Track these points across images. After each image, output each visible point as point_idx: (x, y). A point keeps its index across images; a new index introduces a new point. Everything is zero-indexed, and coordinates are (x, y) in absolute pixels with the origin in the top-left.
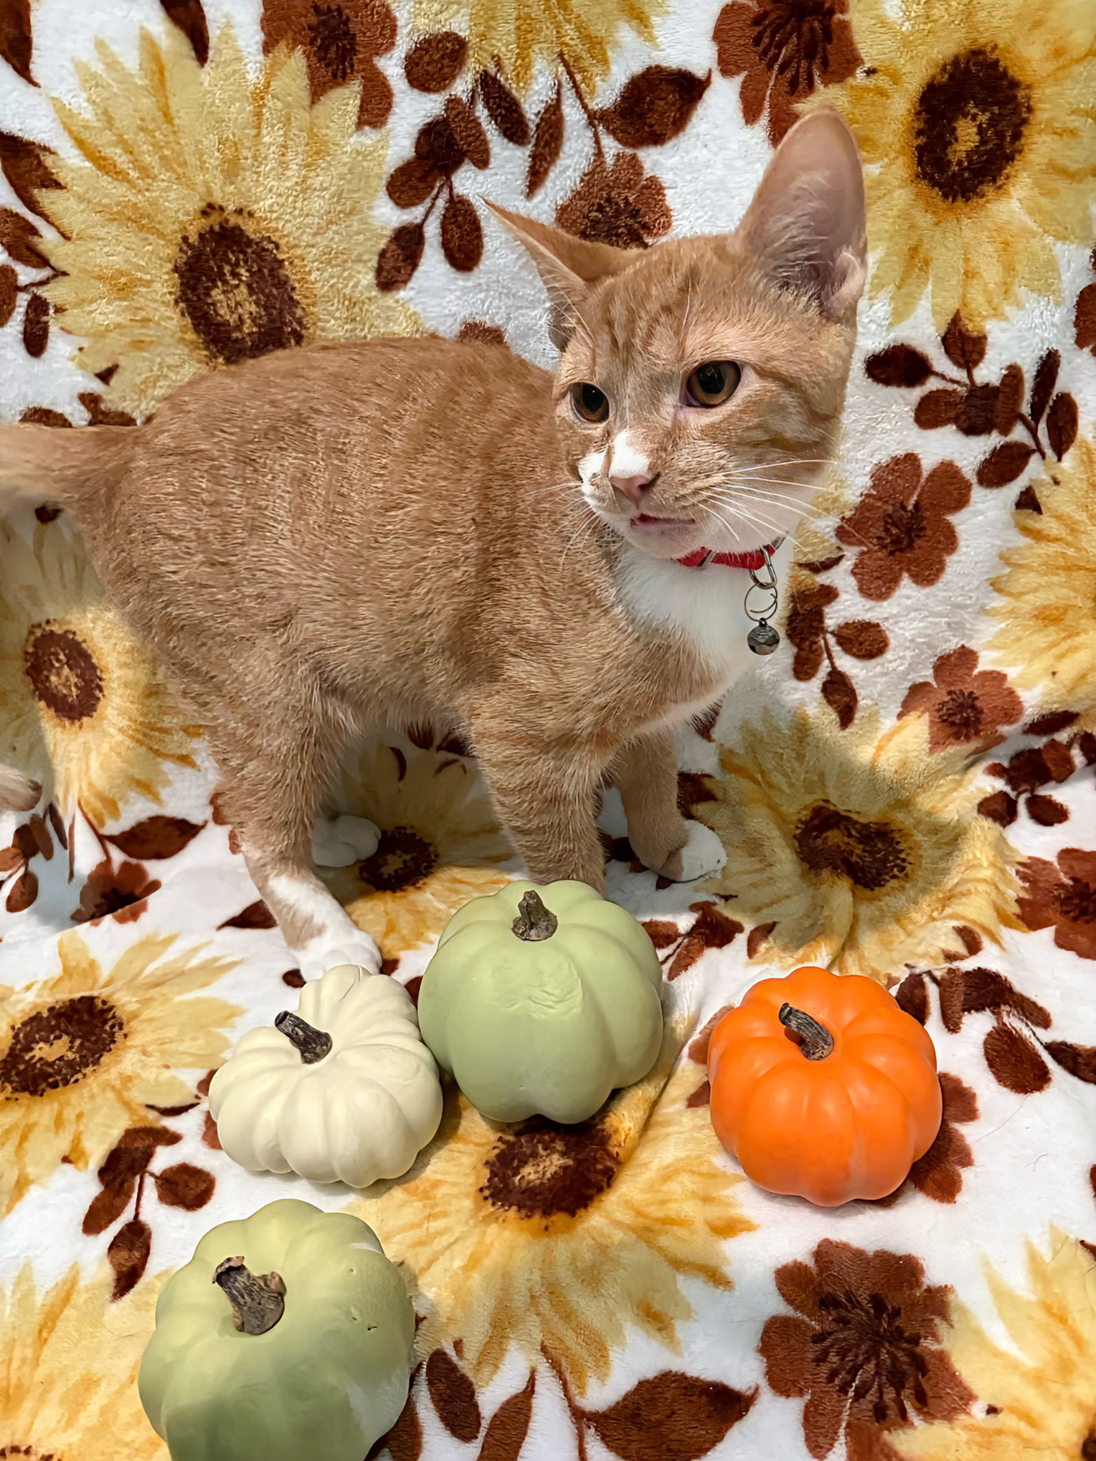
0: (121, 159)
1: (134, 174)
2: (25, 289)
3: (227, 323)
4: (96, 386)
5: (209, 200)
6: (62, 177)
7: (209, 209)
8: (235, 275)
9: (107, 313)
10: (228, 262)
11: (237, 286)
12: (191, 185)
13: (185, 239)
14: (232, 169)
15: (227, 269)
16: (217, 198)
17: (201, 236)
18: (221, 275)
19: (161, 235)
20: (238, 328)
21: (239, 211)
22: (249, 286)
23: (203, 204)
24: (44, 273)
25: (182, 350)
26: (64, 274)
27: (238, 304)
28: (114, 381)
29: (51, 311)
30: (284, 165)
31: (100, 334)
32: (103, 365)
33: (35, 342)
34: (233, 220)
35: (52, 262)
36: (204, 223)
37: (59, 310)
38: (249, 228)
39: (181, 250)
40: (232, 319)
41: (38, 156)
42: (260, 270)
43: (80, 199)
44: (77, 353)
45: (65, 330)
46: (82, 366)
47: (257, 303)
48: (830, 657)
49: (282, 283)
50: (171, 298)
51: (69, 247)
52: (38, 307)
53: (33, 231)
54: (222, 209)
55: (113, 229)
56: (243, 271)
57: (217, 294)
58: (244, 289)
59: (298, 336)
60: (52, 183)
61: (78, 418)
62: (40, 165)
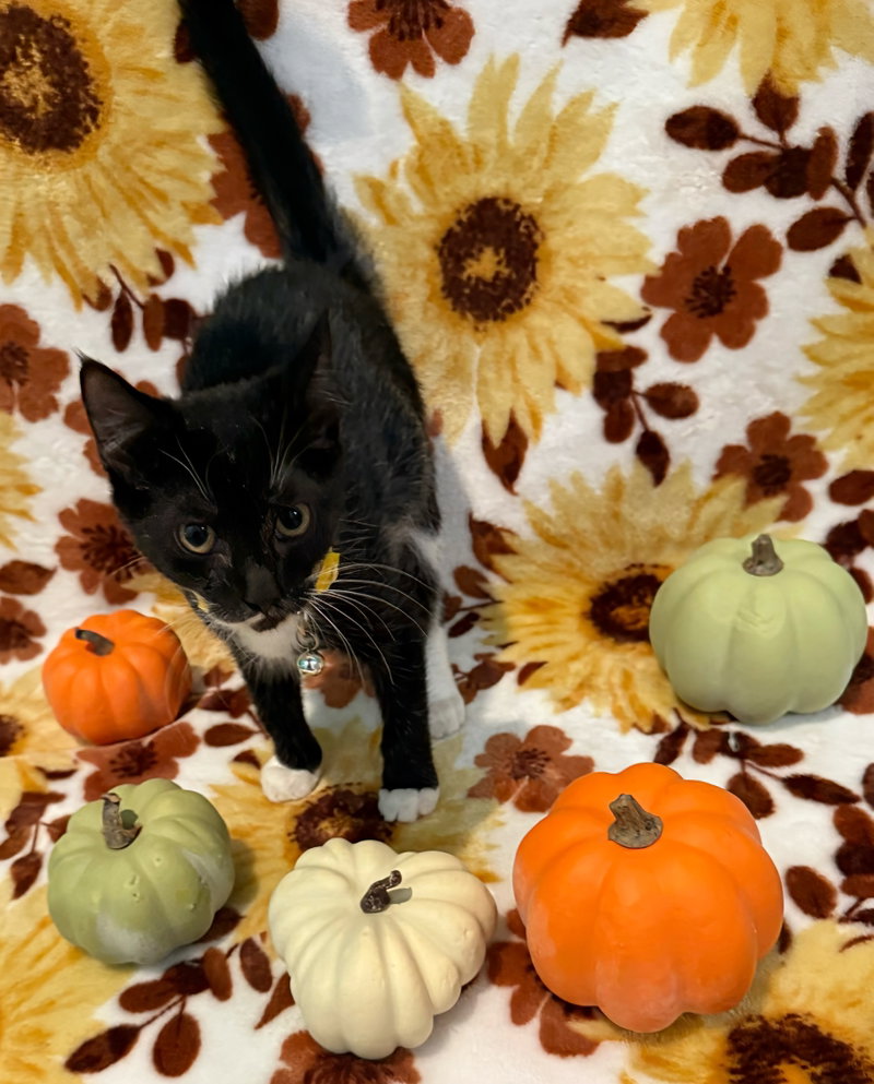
3: (20, 106)
8: (28, 57)
10: (19, 44)
11: (29, 68)
15: (19, 50)
18: (13, 57)
20: (33, 109)
22: (42, 66)
27: (32, 86)
34: (25, 3)
38: (39, 8)
40: (27, 103)
42: (52, 50)
47: (52, 84)
48: (642, 418)
49: (78, 63)
56: (34, 52)
57: (10, 76)
58: (37, 71)
59: (94, 113)
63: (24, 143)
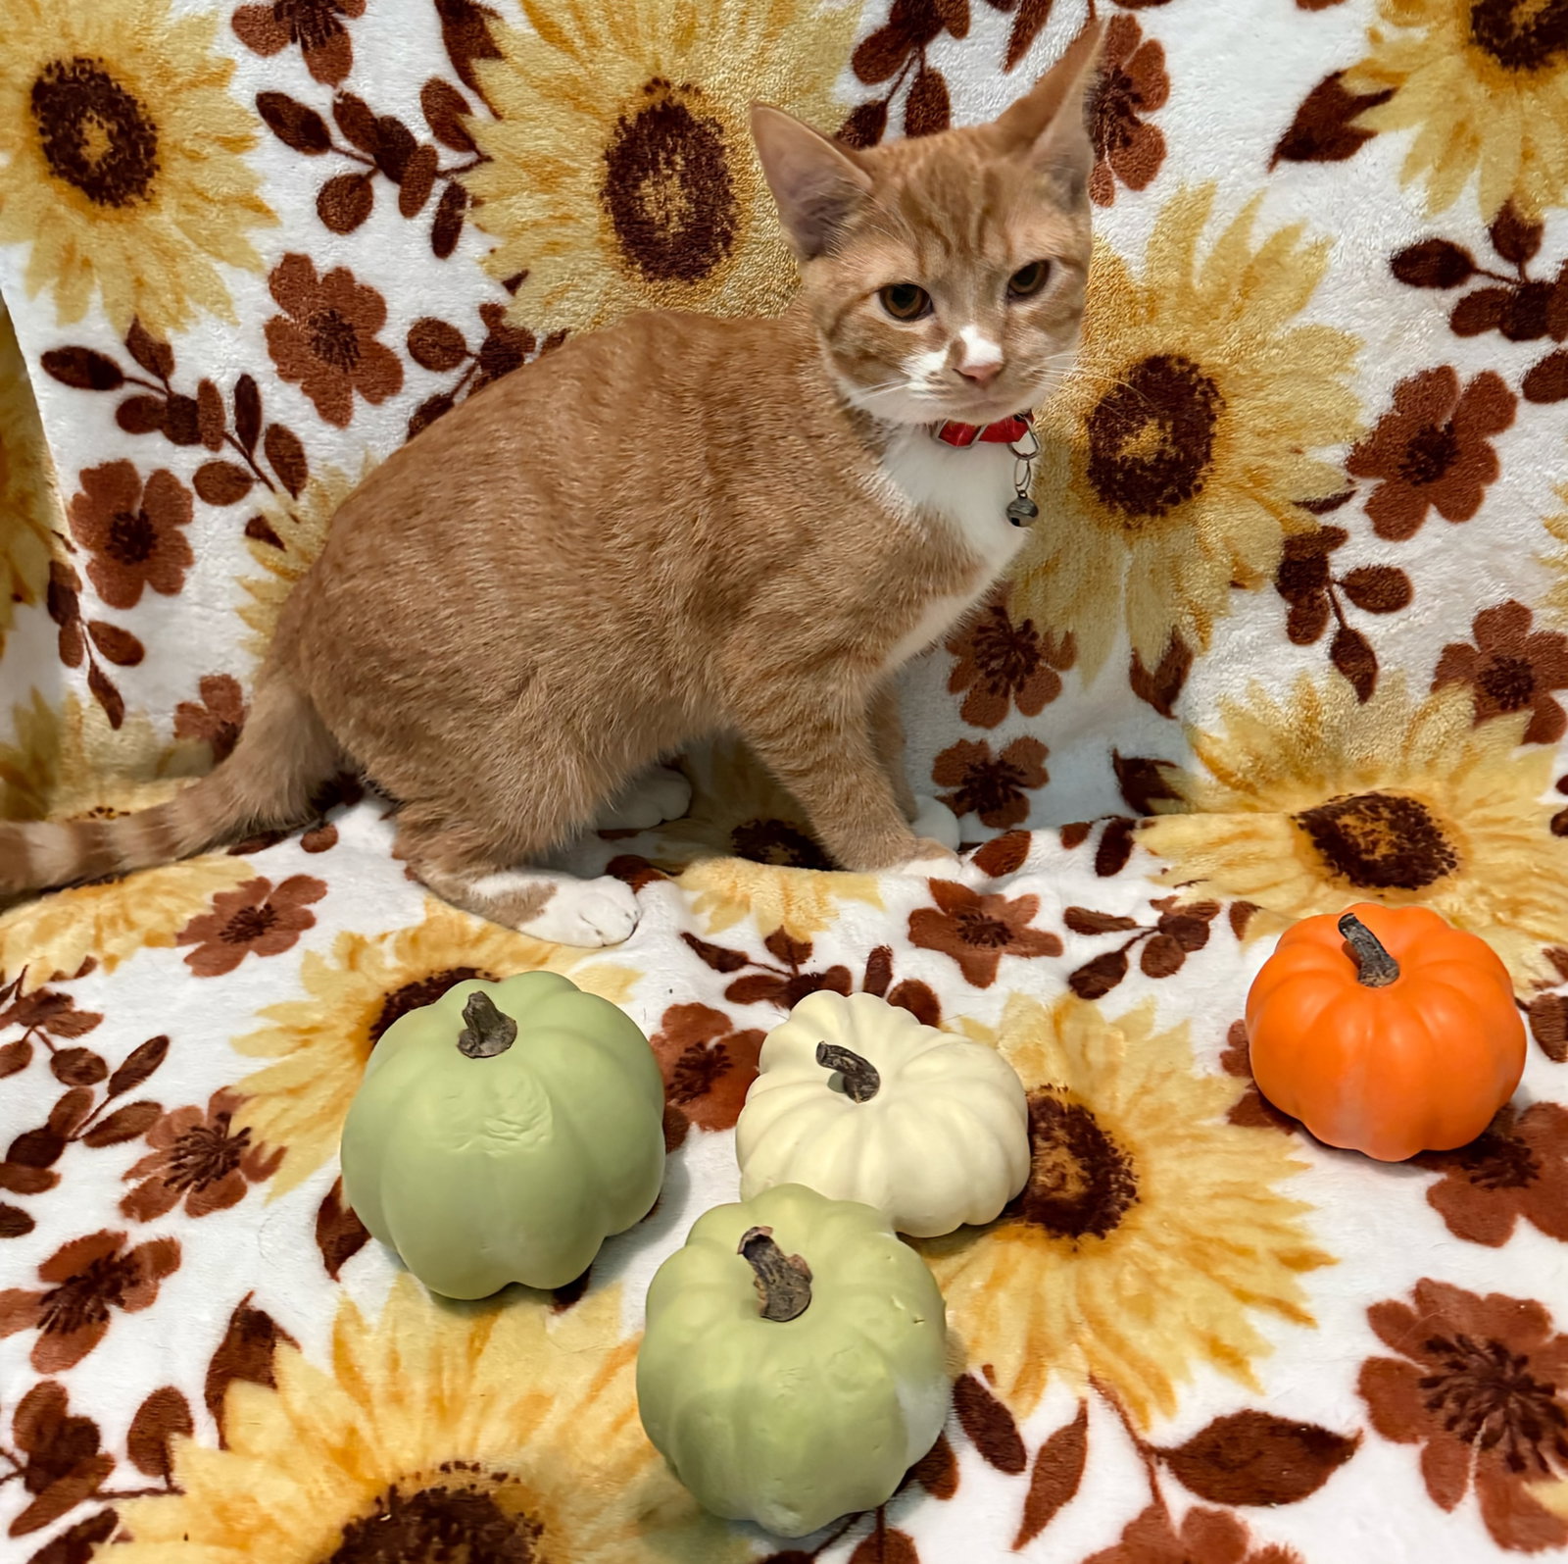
0: (567, 24)
1: (579, 43)
2: (444, 175)
3: (650, 222)
4: (500, 296)
5: (656, 74)
6: (504, 44)
7: (655, 84)
8: (670, 163)
9: (527, 207)
10: (665, 148)
11: (670, 177)
12: (638, 56)
13: (622, 120)
14: (685, 38)
15: (662, 155)
16: (665, 72)
17: (641, 117)
18: (654, 163)
19: (597, 115)
20: (662, 227)
21: (686, 88)
22: (683, 177)
23: (649, 79)
24: (468, 158)
25: (598, 254)
26: (489, 159)
27: (668, 199)
28: (521, 291)
29: (468, 204)
30: (742, 34)
31: (515, 233)
32: (513, 271)
33: (444, 241)
34: (678, 98)
35: (480, 144)
36: (647, 100)
37: (477, 203)
38: (694, 108)
39: (616, 133)
40: (658, 216)
41: (482, 21)
42: (697, 158)
43: (520, 71)
44: (488, 254)
45: (481, 228)
46: (491, 271)
47: (688, 198)
48: (1339, 614)
49: (720, 175)
50: (595, 190)
51: (498, 128)
52: (455, 197)
53: (464, 107)
54: (667, 84)
55: (548, 108)
56: (678, 159)
57: (646, 187)
58: (676, 180)
59: (727, 239)
60: (493, 53)
61: (475, 335)
62: (483, 30)
63: (646, 267)
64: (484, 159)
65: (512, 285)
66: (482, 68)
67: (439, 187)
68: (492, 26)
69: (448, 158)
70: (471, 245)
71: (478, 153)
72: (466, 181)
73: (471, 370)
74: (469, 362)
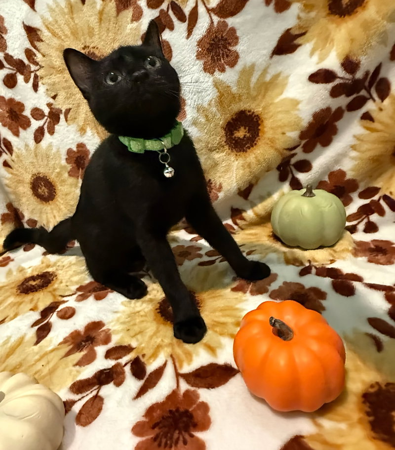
0: (59, 32)
1: (63, 37)
2: (33, 72)
6: (43, 38)
7: (85, 47)
9: (55, 78)
12: (79, 40)
16: (87, 44)
21: (94, 47)
23: (84, 45)
24: (38, 67)
26: (43, 67)
28: (57, 99)
29: (39, 78)
31: (53, 85)
32: (53, 94)
33: (35, 87)
34: (92, 50)
35: (40, 64)
37: (41, 78)
41: (36, 32)
43: (48, 44)
44: (46, 91)
45: (43, 84)
46: (48, 95)
51: (45, 59)
52: (36, 77)
53: (34, 54)
60: (40, 40)
61: (46, 111)
62: (37, 34)
64: (41, 67)
65: (54, 97)
66: (37, 44)
67: (32, 75)
68: (39, 33)
69: (33, 67)
70: (42, 89)
71: (40, 66)
72: (38, 73)
73: (47, 119)
74: (46, 118)
